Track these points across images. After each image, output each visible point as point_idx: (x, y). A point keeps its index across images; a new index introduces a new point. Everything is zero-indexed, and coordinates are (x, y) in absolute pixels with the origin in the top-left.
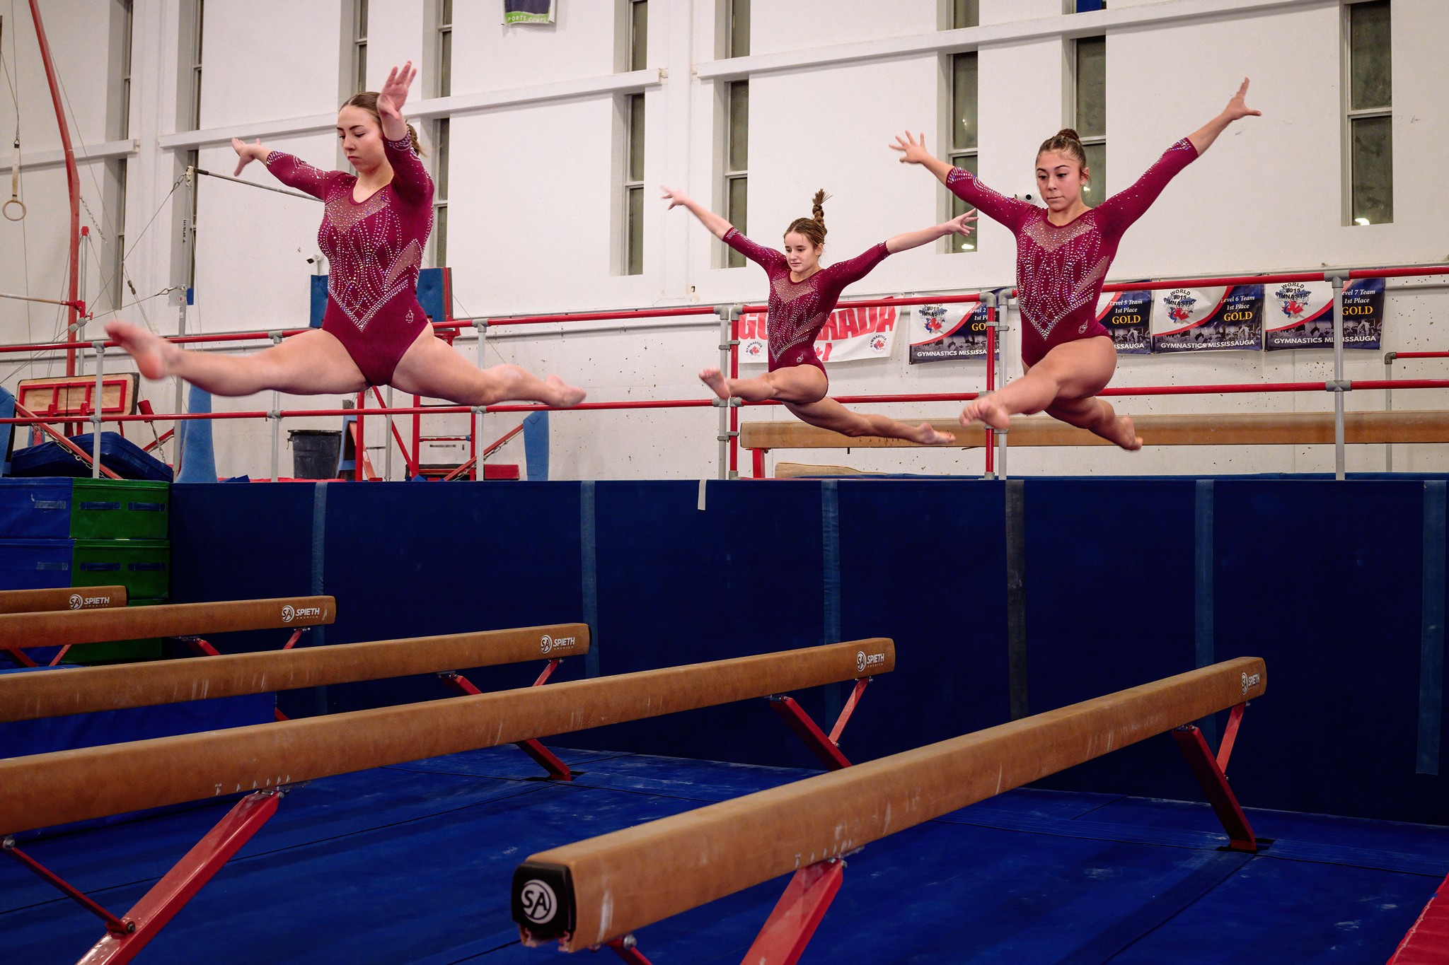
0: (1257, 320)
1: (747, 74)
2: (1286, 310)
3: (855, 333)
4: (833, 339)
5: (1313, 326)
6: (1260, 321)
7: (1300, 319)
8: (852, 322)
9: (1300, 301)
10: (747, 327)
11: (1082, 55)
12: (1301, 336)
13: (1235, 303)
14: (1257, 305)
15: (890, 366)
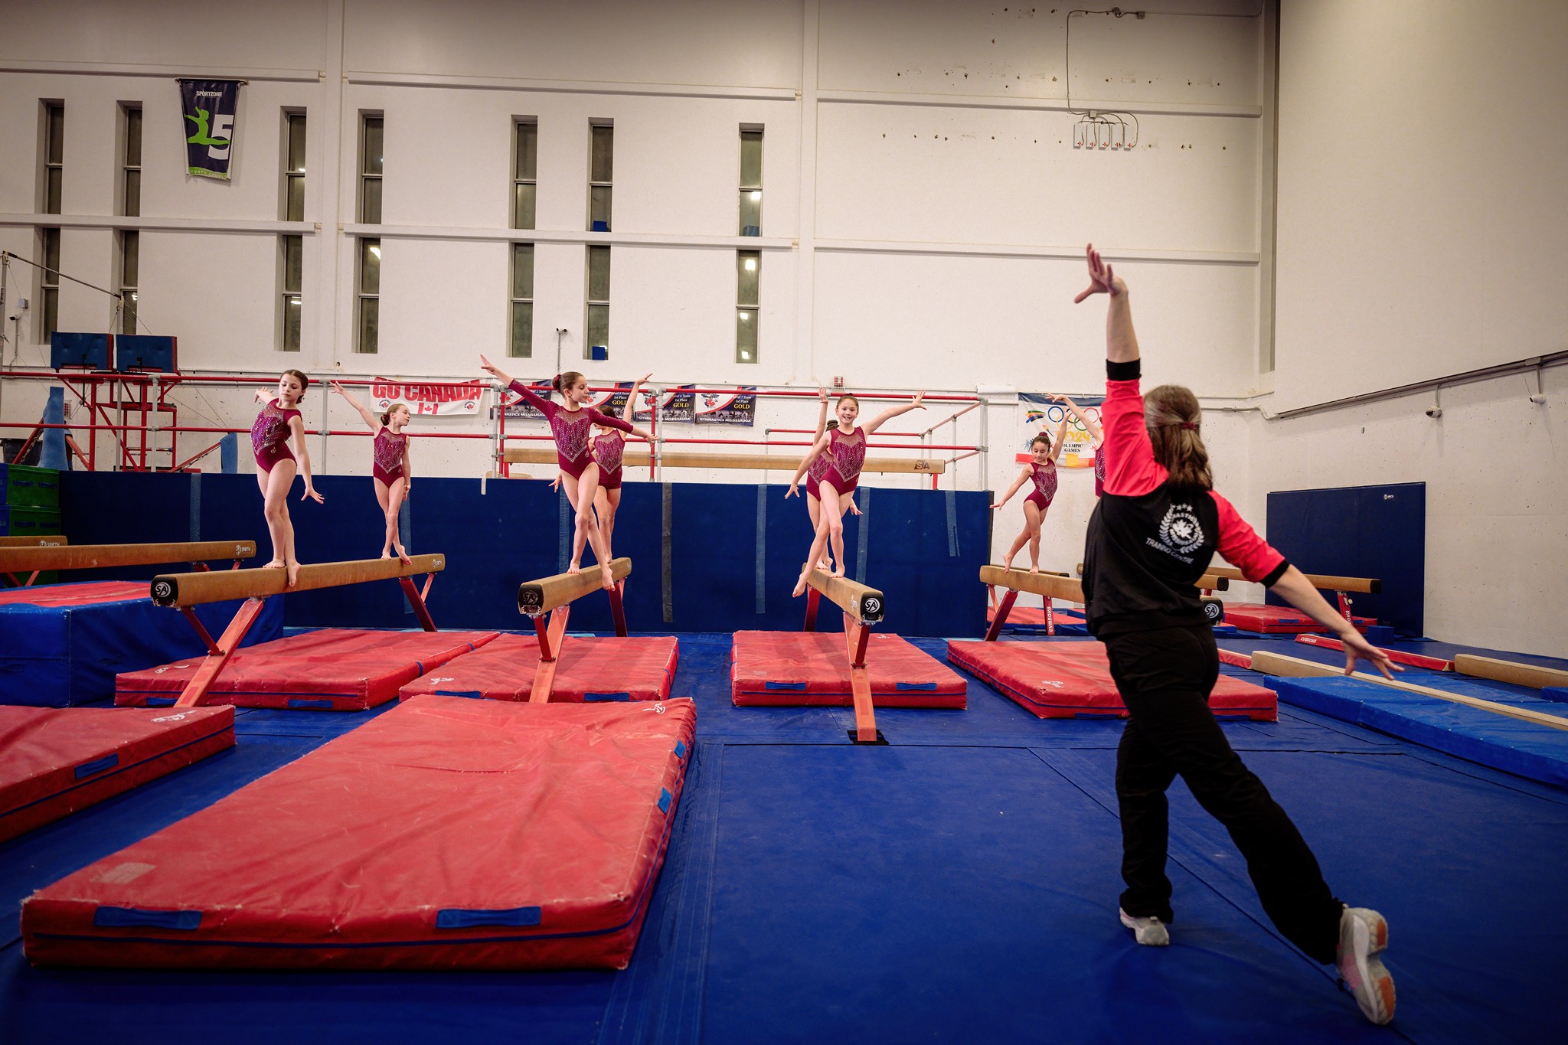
0: (692, 408)
1: (380, 235)
2: (706, 404)
3: (454, 399)
4: (439, 401)
5: (720, 413)
6: (693, 408)
7: (713, 409)
8: (452, 392)
9: (714, 399)
10: (380, 391)
11: (593, 254)
12: (714, 418)
13: (679, 398)
14: (691, 400)
15: (476, 420)
